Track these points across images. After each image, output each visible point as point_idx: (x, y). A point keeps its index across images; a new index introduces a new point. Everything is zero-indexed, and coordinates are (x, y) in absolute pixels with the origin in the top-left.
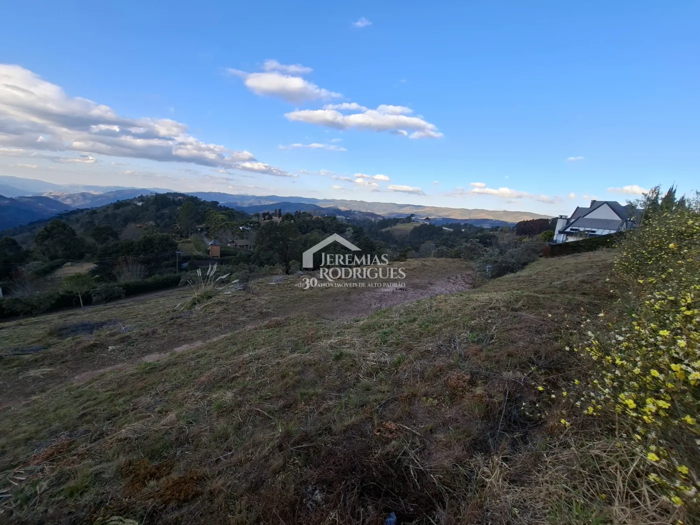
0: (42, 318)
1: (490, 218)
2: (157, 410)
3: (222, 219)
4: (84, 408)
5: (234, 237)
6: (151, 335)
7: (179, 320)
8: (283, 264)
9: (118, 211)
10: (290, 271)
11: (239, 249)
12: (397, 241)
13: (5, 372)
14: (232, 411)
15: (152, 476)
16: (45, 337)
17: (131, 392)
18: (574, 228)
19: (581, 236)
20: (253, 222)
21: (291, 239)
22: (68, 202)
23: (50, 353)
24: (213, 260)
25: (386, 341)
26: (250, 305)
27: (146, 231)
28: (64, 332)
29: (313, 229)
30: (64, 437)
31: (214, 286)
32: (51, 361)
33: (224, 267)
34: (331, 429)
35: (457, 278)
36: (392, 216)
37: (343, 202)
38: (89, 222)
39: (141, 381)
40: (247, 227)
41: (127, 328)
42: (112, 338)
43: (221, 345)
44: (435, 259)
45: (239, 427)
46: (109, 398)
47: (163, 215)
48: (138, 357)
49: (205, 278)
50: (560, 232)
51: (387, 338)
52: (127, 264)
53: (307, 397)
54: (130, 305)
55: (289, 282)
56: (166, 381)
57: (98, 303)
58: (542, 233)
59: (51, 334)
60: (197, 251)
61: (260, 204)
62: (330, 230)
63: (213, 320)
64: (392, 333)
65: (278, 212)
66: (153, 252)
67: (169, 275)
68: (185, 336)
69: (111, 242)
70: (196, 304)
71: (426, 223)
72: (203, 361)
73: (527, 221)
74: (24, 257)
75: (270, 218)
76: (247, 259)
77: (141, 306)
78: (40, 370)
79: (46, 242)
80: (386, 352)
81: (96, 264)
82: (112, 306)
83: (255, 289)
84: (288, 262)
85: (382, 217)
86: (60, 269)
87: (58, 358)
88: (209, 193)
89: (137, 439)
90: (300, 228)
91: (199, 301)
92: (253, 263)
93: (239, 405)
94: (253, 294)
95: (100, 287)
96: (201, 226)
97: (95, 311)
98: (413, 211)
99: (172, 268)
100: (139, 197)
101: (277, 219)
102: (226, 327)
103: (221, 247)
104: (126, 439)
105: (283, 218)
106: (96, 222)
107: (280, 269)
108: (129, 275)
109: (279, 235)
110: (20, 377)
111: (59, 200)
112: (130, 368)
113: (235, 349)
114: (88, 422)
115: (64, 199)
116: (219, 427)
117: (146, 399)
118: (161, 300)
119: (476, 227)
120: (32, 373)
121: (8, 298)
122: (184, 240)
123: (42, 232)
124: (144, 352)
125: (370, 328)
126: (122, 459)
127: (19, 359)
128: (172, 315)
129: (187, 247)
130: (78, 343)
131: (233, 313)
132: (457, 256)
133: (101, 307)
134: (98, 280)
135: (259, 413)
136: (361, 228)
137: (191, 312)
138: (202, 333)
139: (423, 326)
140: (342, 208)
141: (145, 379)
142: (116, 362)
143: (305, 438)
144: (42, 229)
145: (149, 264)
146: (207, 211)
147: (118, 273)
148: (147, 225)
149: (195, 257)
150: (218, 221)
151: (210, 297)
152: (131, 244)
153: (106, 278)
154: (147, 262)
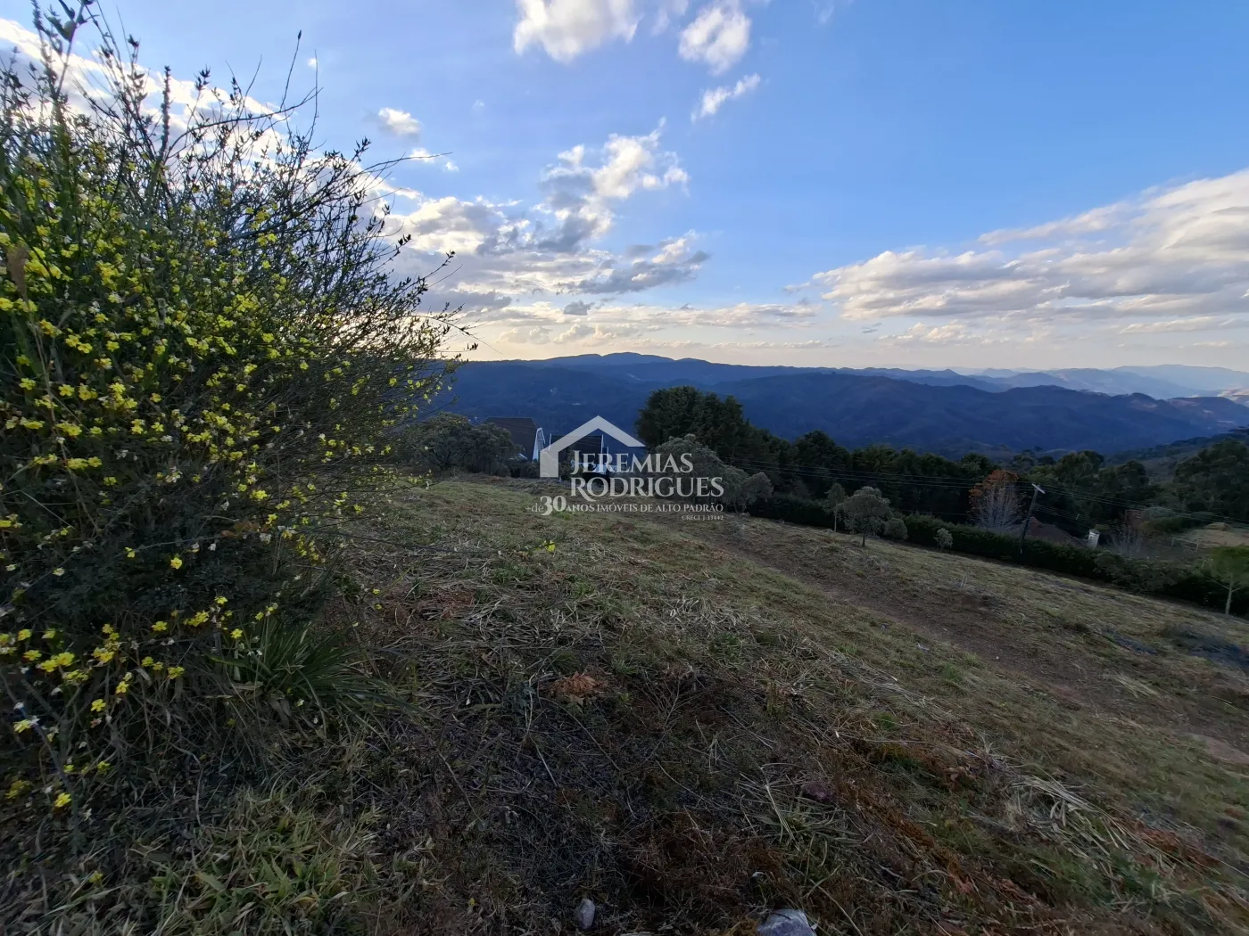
0: (1147, 601)
16: (1150, 634)
23: (1161, 664)
28: (1187, 642)
32: (1158, 680)
59: (1163, 634)
74: (1148, 495)
78: (1136, 682)
79: (1193, 479)
86: (1201, 531)
87: (1174, 681)
110: (1105, 675)
121: (1106, 550)
123: (1194, 459)
130: (1218, 676)
144: (1195, 454)
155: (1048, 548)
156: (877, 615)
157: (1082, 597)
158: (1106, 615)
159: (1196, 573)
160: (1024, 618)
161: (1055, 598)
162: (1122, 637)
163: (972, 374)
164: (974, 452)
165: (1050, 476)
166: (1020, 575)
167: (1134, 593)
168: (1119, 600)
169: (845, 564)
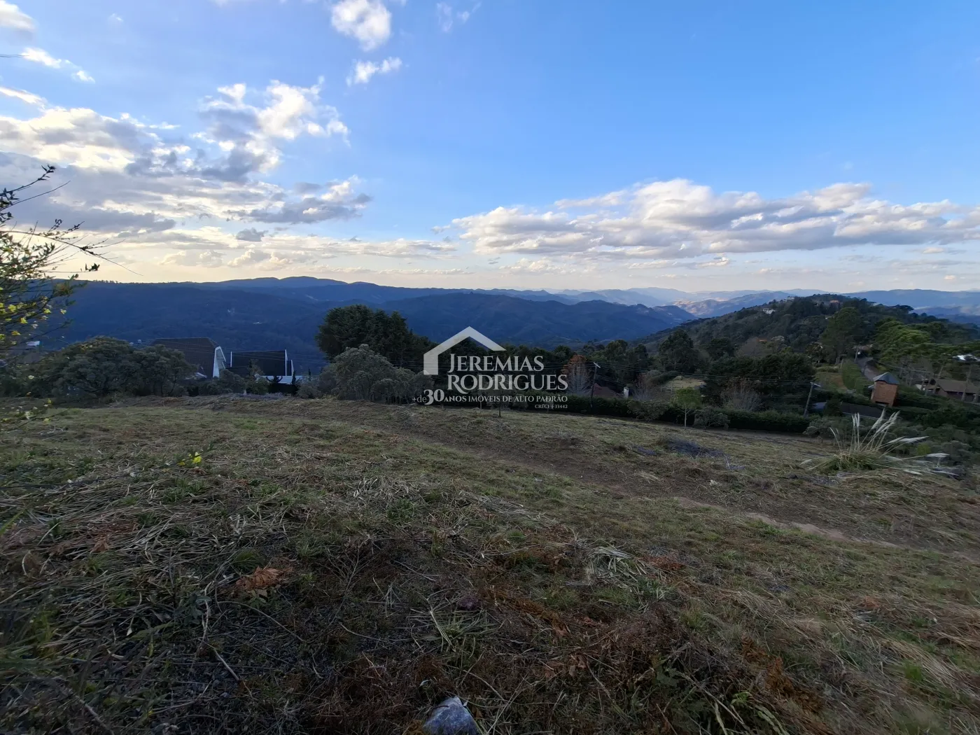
0: (651, 426)
2: (781, 596)
3: (914, 337)
4: (689, 536)
5: (937, 373)
6: (762, 487)
9: (740, 322)
11: (946, 398)
13: (626, 464)
16: (654, 445)
17: (743, 550)
22: (692, 311)
23: (659, 461)
27: (771, 349)
28: (669, 446)
32: (658, 470)
33: (911, 426)
38: (707, 333)
39: (754, 542)
41: (730, 465)
42: (716, 471)
46: (716, 540)
47: (798, 327)
48: (742, 509)
49: (865, 434)
52: (739, 388)
54: (734, 440)
57: (699, 426)
59: (659, 443)
60: (845, 388)
63: (871, 507)
66: (773, 378)
67: (791, 414)
68: (814, 511)
69: (726, 358)
70: (838, 469)
74: (649, 364)
76: (967, 421)
77: (748, 446)
78: (649, 474)
79: (667, 353)
81: (705, 381)
82: (713, 435)
86: (672, 382)
87: (665, 470)
89: (758, 618)
91: (844, 467)
95: (705, 409)
96: (863, 348)
97: (697, 435)
99: (797, 406)
100: (770, 303)
103: (899, 388)
104: (743, 607)
106: (714, 334)
108: (739, 402)
110: (635, 474)
111: (686, 309)
112: (737, 519)
114: (695, 554)
115: (689, 308)
118: (775, 447)
120: (643, 474)
121: (632, 400)
122: (824, 367)
123: (666, 341)
127: (636, 457)
128: (793, 472)
129: (828, 379)
130: (683, 462)
131: (922, 513)
133: (701, 432)
134: (704, 401)
137: (828, 481)
141: (759, 542)
142: (716, 502)
144: (666, 338)
145: (766, 393)
146: (882, 323)
147: (726, 397)
148: (773, 340)
149: (840, 396)
150: (903, 340)
151: (870, 468)
152: (749, 364)
153: (712, 400)
154: (763, 390)
155: (605, 402)
156: (509, 464)
157: (623, 429)
158: (635, 437)
159: (671, 405)
160: (594, 448)
161: (611, 433)
162: (641, 449)
163: (557, 293)
164: (561, 344)
165: (603, 356)
166: (591, 421)
167: (647, 422)
168: (639, 428)
169: (488, 431)
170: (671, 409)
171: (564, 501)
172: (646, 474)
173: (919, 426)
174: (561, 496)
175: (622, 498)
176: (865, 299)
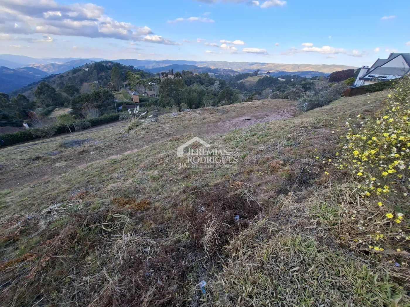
0: (53, 139)
1: (312, 70)
2: (122, 179)
3: (137, 78)
4: (88, 179)
5: (146, 89)
6: (110, 146)
7: (123, 138)
8: (177, 105)
9: (75, 75)
10: (181, 110)
11: (150, 97)
12: (247, 89)
13: (45, 164)
14: (158, 179)
15: (127, 203)
16: (58, 148)
17: (108, 172)
18: (371, 75)
19: (375, 80)
20: (156, 79)
21: (180, 89)
22: (45, 70)
23: (63, 155)
24: (136, 104)
25: (238, 146)
26: (160, 129)
27: (94, 87)
28: (66, 145)
29: (194, 82)
30: (83, 190)
31: (139, 119)
32: (65, 159)
33: (143, 108)
34: (208, 185)
35: (284, 112)
36: (245, 72)
37: (213, 63)
38: (61, 83)
39: (111, 167)
40: (153, 83)
41: (98, 143)
42: (91, 148)
43: (148, 150)
44: (272, 100)
45: (163, 186)
46: (98, 174)
47: (101, 76)
48: (107, 157)
49: (134, 115)
50: (360, 79)
51: (238, 145)
52: (88, 108)
53: (195, 173)
54: (96, 131)
55: (181, 116)
56: (123, 167)
57: (78, 130)
58: (347, 80)
59: (60, 146)
60: (125, 99)
61: (159, 67)
62: (205, 83)
63: (141, 138)
64: (241, 142)
65: (171, 71)
66: (100, 100)
67: (112, 114)
69: (76, 95)
70: (130, 129)
71: (267, 75)
72: (140, 158)
73: (338, 71)
74: (33, 105)
75: (167, 76)
76: (155, 103)
77: (102, 132)
78: (61, 163)
80: (238, 152)
81: (72, 108)
82: (86, 132)
83: (162, 120)
84: (180, 104)
85: (238, 73)
86: (54, 112)
87: (68, 157)
88: (127, 60)
89: (116, 190)
90: (186, 82)
91: (132, 128)
92: (159, 106)
93: (162, 177)
94: (161, 123)
95: (77, 122)
96: (125, 83)
97: (78, 135)
98: (259, 67)
99: (114, 110)
100: (85, 65)
101: (171, 77)
102: (149, 142)
103: (139, 96)
104: (111, 190)
105: (175, 76)
106: (65, 83)
107: (175, 108)
108: (91, 114)
109: (173, 87)
110: (53, 167)
111: (40, 69)
112: (104, 162)
113: (155, 152)
114: (92, 184)
116: (154, 186)
117: (116, 175)
118: (111, 128)
119: (301, 78)
120: (58, 164)
121: (32, 129)
122: (117, 92)
123: (37, 90)
124: (108, 155)
125: (230, 139)
126: (112, 198)
127: (49, 158)
128: (119, 136)
129: (119, 97)
130: (75, 150)
132: (286, 97)
133: (81, 133)
134: (75, 118)
135: (172, 180)
136: (224, 81)
137: (129, 134)
138: (136, 145)
139: (260, 138)
140: (212, 67)
141: (113, 166)
142: (96, 159)
143: (195, 188)
145: (100, 108)
146: (127, 73)
147: (85, 113)
148: (94, 83)
149: (125, 103)
150: (135, 79)
151: (138, 126)
152: (88, 96)
153: (79, 117)
154: (99, 107)
155: (12, 136)
157: (34, 147)
158: (45, 148)
159: (59, 125)
160: (18, 165)
161: (26, 152)
162: (51, 153)
166: (8, 150)
167: (49, 138)
168: (46, 142)
170: (60, 127)
171: (11, 203)
172: (59, 164)
173: (147, 108)
174: (5, 202)
175: (49, 181)
176: (119, 63)
